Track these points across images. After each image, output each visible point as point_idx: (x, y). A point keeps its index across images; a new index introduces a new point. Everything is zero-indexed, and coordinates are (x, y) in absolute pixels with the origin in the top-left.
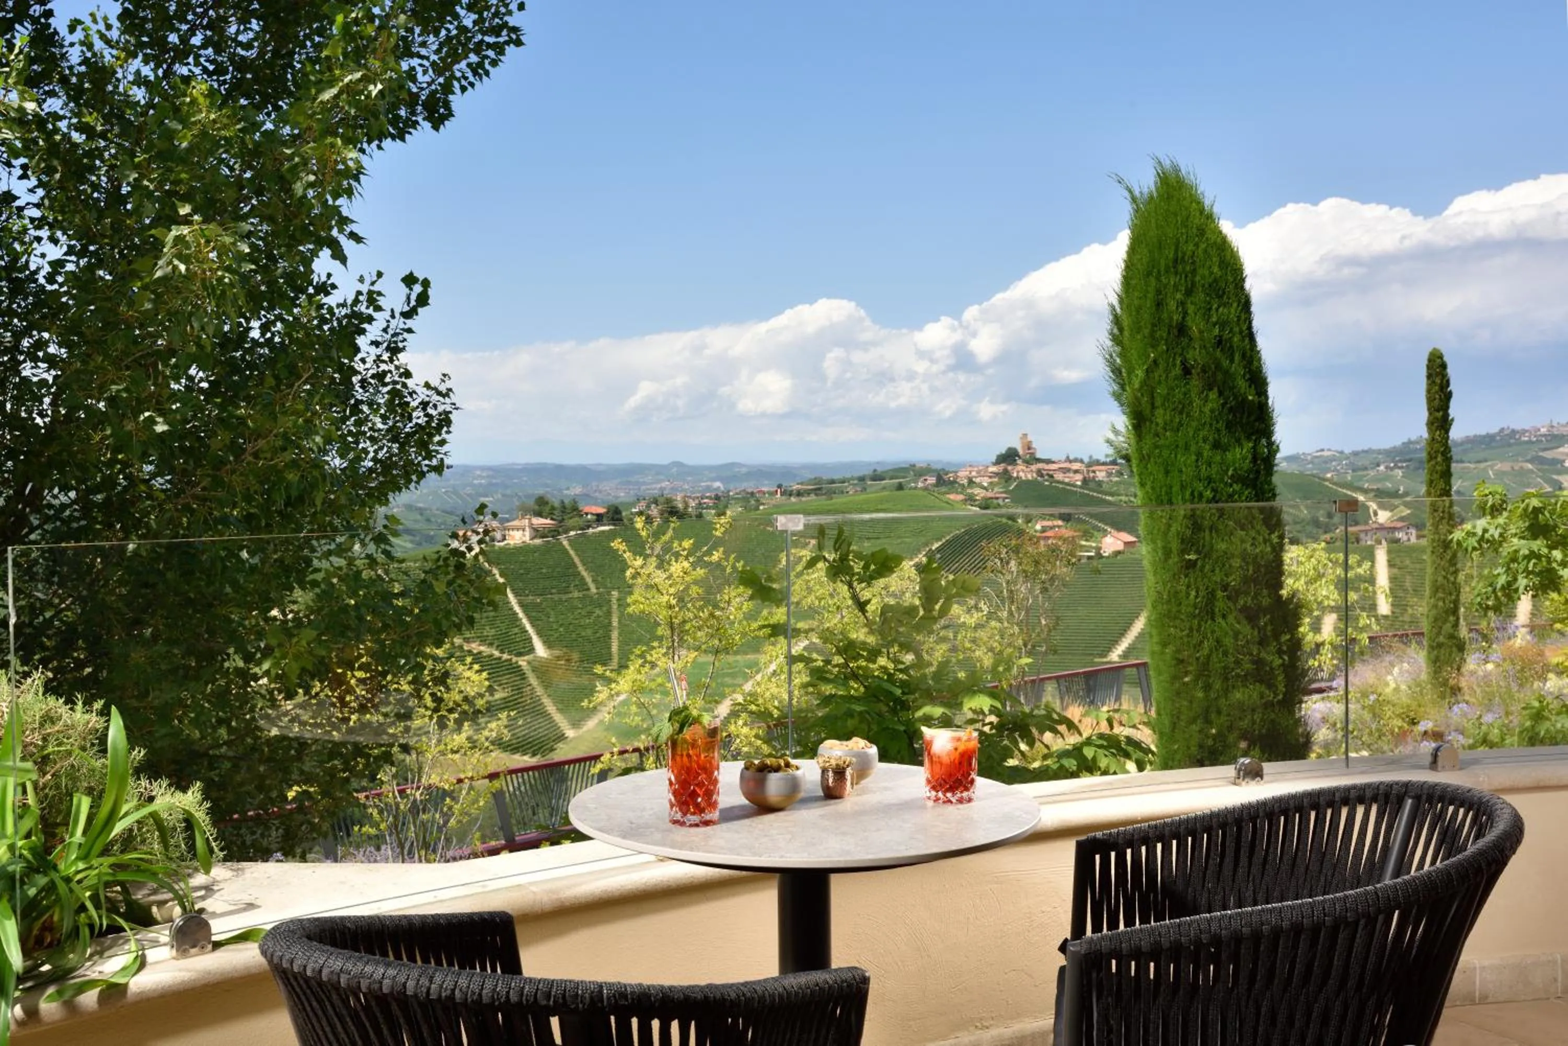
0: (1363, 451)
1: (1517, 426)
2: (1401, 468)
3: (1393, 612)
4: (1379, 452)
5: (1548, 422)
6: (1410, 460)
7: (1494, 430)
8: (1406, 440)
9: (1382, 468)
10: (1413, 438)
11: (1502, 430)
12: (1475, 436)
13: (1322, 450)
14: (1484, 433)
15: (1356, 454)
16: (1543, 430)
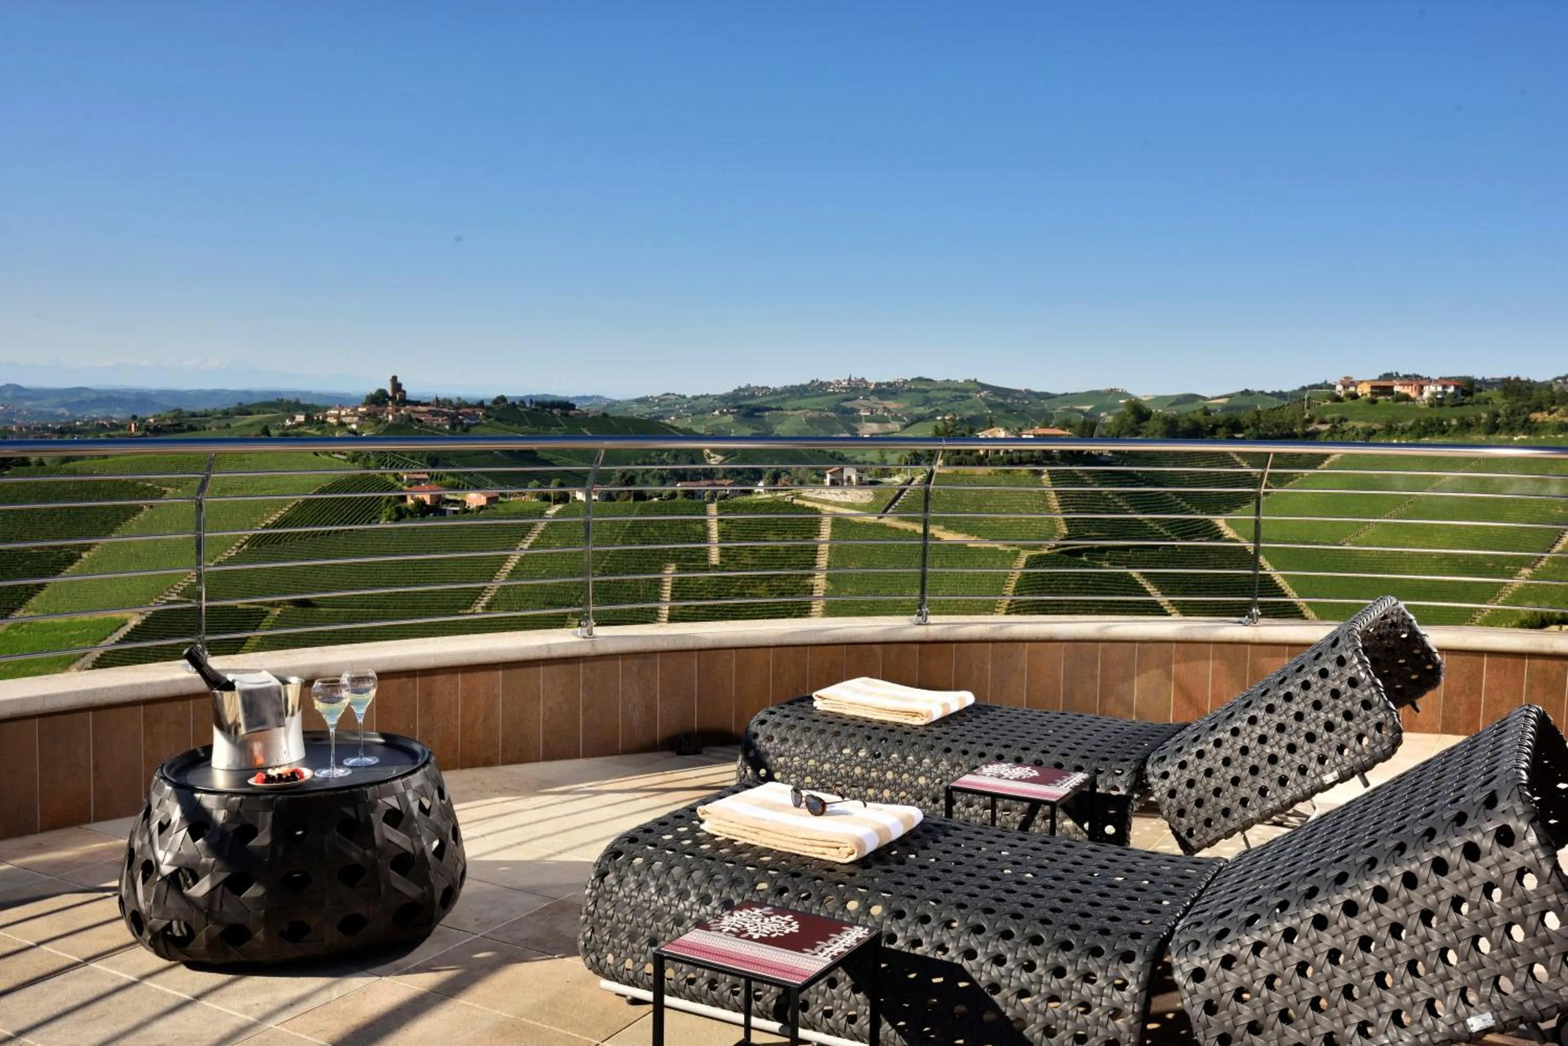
0: (702, 396)
1: (825, 379)
2: (733, 413)
3: (721, 562)
4: (715, 398)
5: (847, 378)
6: (740, 407)
7: (806, 382)
8: (736, 388)
9: (717, 413)
10: (743, 386)
11: (813, 382)
12: (792, 386)
13: (668, 394)
14: (798, 384)
15: (696, 398)
16: (845, 384)
